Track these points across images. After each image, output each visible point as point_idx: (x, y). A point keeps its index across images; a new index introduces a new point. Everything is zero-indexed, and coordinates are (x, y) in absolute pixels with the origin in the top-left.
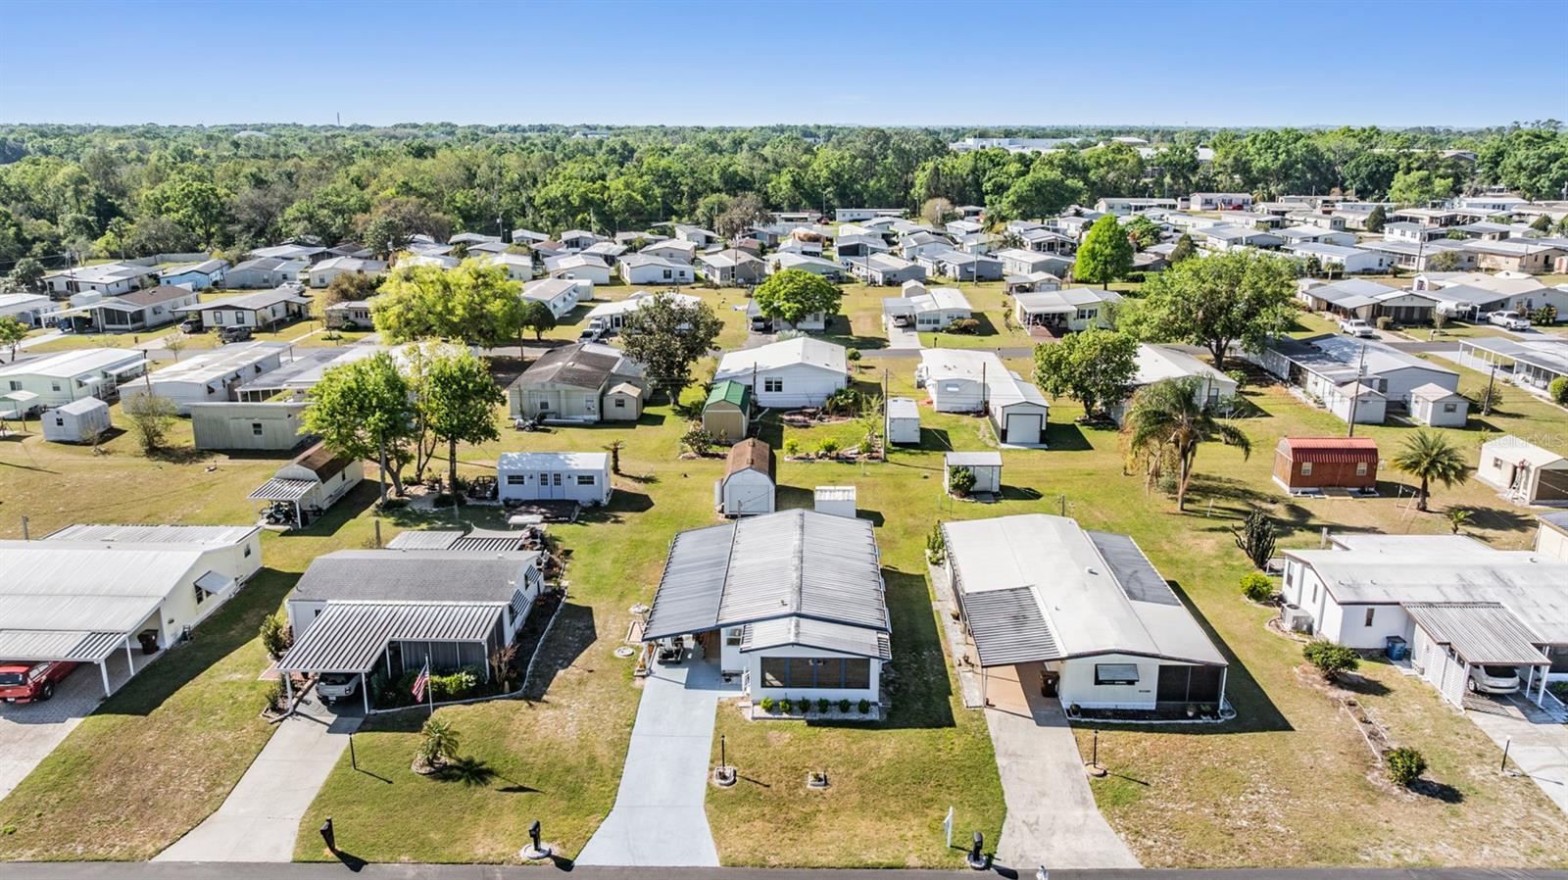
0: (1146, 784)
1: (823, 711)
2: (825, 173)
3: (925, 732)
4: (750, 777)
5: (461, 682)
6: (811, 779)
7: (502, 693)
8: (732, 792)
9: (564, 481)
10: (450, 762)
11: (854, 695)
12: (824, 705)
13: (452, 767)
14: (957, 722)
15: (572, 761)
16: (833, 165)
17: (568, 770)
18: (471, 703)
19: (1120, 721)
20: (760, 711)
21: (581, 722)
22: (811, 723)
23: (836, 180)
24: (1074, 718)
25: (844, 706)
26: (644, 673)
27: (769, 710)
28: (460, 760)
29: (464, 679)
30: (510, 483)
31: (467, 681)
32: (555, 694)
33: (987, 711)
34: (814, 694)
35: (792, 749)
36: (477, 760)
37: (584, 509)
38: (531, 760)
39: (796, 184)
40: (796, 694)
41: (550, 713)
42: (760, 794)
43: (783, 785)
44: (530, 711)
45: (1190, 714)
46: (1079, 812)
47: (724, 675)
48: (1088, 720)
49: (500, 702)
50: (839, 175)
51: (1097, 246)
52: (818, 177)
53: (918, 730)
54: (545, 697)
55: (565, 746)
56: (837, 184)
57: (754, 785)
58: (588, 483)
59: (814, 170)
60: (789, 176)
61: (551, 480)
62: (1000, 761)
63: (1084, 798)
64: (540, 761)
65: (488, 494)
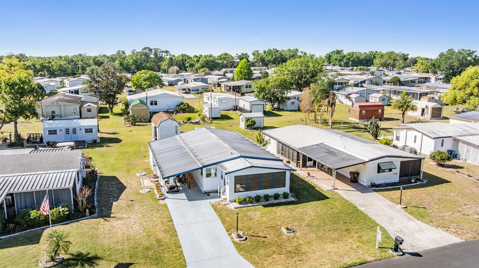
0: (426, 208)
1: (267, 200)
2: (131, 61)
3: (319, 202)
4: (252, 234)
5: (60, 212)
6: (284, 231)
7: (85, 216)
8: (249, 243)
9: (78, 131)
10: (66, 257)
11: (280, 191)
12: (267, 197)
13: (68, 260)
14: (328, 196)
15: (146, 243)
16: (134, 58)
17: (147, 249)
18: (68, 224)
19: (391, 187)
20: (237, 205)
21: (141, 224)
22: (265, 206)
23: (135, 63)
24: (373, 188)
25: (276, 196)
26: (163, 198)
27: (240, 203)
28: (73, 255)
29: (61, 210)
30: (49, 134)
31: (63, 211)
32: (117, 213)
33: (336, 191)
34: (262, 192)
35: (265, 219)
36: (84, 252)
37: (89, 144)
38: (121, 247)
39: (121, 64)
40: (253, 194)
41: (120, 222)
42: (264, 242)
43: (272, 235)
44: (106, 223)
45: (413, 181)
46: (412, 223)
47: (205, 193)
48: (379, 188)
49: (85, 221)
50: (136, 62)
51: (242, 70)
52: (128, 62)
53: (315, 202)
54: (112, 215)
55: (138, 237)
56: (136, 64)
57: (258, 238)
58: (90, 132)
59: (127, 60)
60: (118, 62)
61: (71, 131)
62: (362, 209)
63: (409, 217)
64: (126, 246)
65: (38, 140)
